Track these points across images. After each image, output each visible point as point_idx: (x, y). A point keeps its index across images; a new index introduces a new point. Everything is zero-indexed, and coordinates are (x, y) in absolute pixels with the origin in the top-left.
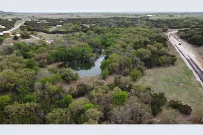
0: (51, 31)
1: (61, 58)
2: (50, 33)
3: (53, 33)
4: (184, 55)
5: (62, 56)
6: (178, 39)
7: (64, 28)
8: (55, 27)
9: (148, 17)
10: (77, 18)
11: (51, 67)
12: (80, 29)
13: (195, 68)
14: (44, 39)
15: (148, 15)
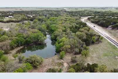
0: (6, 21)
1: (21, 43)
2: (5, 22)
3: (8, 22)
4: (102, 34)
5: (22, 42)
6: (91, 23)
7: (15, 18)
8: (7, 18)
9: (65, 10)
10: (21, 10)
11: (14, 52)
12: (27, 18)
13: (115, 43)
14: (2, 28)
15: (64, 9)
